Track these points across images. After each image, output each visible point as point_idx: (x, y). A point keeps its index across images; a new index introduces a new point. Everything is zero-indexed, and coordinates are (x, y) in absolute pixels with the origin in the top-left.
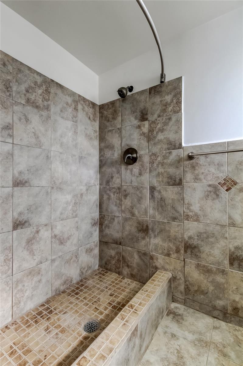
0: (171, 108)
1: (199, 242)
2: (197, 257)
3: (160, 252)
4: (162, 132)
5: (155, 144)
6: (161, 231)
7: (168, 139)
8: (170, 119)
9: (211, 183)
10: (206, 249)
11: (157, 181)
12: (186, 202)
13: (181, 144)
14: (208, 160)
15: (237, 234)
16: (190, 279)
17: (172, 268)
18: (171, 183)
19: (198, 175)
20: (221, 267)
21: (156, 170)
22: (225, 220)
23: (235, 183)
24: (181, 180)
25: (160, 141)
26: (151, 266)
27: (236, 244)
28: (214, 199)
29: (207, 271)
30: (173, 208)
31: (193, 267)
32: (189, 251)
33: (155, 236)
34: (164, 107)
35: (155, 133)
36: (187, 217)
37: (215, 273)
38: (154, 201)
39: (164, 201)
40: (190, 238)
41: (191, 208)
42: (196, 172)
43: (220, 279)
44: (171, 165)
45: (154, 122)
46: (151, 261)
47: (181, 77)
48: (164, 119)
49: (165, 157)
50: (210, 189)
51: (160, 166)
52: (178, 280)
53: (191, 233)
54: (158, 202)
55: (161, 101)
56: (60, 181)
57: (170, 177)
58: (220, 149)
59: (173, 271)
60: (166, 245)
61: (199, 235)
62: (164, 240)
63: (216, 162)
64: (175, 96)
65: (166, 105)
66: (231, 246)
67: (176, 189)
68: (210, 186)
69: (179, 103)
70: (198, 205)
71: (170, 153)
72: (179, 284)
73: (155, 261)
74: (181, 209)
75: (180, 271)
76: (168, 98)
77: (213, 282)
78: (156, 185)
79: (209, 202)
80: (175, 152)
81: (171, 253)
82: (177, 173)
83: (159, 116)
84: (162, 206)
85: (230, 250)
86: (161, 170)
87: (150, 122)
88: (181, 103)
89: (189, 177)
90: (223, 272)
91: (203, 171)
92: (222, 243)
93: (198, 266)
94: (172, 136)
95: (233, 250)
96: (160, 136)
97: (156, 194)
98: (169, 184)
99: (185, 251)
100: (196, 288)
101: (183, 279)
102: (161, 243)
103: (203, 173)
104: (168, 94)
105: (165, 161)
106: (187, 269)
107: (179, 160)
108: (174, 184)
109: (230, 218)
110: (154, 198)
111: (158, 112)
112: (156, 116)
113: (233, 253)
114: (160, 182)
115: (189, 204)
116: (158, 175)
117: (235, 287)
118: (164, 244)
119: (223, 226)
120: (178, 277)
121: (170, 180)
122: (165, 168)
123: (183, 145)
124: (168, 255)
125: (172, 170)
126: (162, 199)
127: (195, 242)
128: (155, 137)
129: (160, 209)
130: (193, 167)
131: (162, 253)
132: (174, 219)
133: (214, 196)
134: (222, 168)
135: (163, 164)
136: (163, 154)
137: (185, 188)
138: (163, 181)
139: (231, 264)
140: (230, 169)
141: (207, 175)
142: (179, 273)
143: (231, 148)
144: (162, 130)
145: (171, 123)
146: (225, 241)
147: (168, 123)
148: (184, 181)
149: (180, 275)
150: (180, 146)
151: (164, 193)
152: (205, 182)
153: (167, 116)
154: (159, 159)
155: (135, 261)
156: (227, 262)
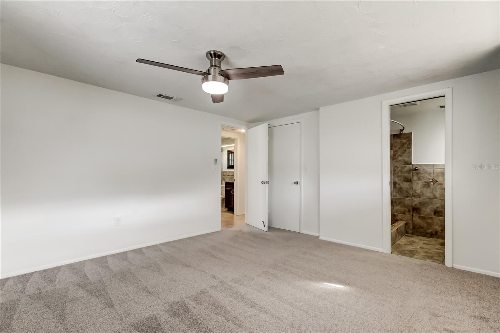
0: (406, 146)
1: (420, 207)
2: (419, 213)
3: (399, 212)
5: (396, 162)
6: (400, 203)
7: (404, 160)
8: (405, 151)
9: (426, 181)
10: (423, 209)
11: (398, 179)
12: (414, 189)
13: (411, 163)
14: (425, 171)
15: (437, 202)
16: (415, 223)
17: (406, 219)
18: (406, 181)
19: (420, 177)
20: (430, 216)
21: (397, 174)
22: (432, 196)
23: (437, 181)
24: (411, 179)
25: (400, 161)
26: (394, 219)
27: (437, 206)
28: (427, 188)
29: (423, 218)
30: (407, 192)
31: (417, 217)
32: (415, 211)
33: (397, 206)
34: (402, 145)
36: (414, 196)
37: (428, 219)
38: (396, 189)
39: (402, 189)
40: (415, 205)
41: (416, 192)
42: (419, 176)
43: (429, 221)
44: (406, 172)
45: (396, 151)
46: (394, 217)
47: (411, 133)
48: (402, 150)
49: (402, 168)
50: (425, 183)
51: (400, 172)
52: (409, 224)
53: (416, 203)
54: (398, 189)
55: (400, 142)
57: (405, 178)
58: (430, 167)
59: (406, 220)
60: (403, 209)
61: (420, 203)
62: (401, 207)
63: (428, 172)
64: (408, 141)
65: (403, 144)
66: (435, 207)
67: (409, 183)
68: (425, 182)
69: (410, 144)
70: (419, 190)
71: (405, 166)
72: (410, 226)
73: (396, 217)
74: (411, 193)
75: (410, 220)
76: (404, 141)
77: (426, 223)
78: (397, 181)
79: (425, 189)
80: (408, 167)
81: (406, 212)
82: (409, 176)
83: (399, 149)
84: (400, 191)
85: (434, 209)
86: (400, 174)
87: (394, 151)
88: (411, 144)
89: (415, 178)
90: (431, 218)
91: (422, 176)
92: (431, 206)
93: (419, 217)
94: (406, 159)
95: (435, 208)
96: (400, 158)
97: (397, 185)
98: (404, 181)
99: (413, 211)
100: (418, 227)
101: (412, 223)
102: (400, 208)
103: (422, 177)
104: (405, 139)
105: (403, 170)
106: (414, 219)
107: (410, 170)
108: (408, 181)
109: (434, 195)
110: (396, 187)
111: (398, 147)
112: (397, 148)
113: (436, 210)
114: (399, 180)
115: (415, 190)
116: (399, 176)
117: (436, 224)
118: (401, 209)
119: (431, 199)
120: (409, 223)
121: (405, 179)
122: (402, 174)
123: (412, 163)
124: (404, 213)
125: (406, 175)
126: (401, 188)
127: (418, 207)
128: (397, 158)
129: (399, 192)
130: (417, 174)
131: (401, 213)
132: (407, 197)
133: (428, 187)
134: (431, 175)
135: (401, 172)
136: (402, 167)
137: (413, 183)
138: (401, 179)
139: (435, 214)
140: (434, 176)
141: (424, 177)
142: (410, 221)
143: (435, 167)
144: (400, 156)
145: (406, 153)
146: (432, 205)
147: (404, 152)
148: (413, 180)
149: (410, 222)
150: (411, 164)
151: (402, 185)
152: (423, 181)
153: (403, 149)
154: (399, 169)
156: (433, 214)
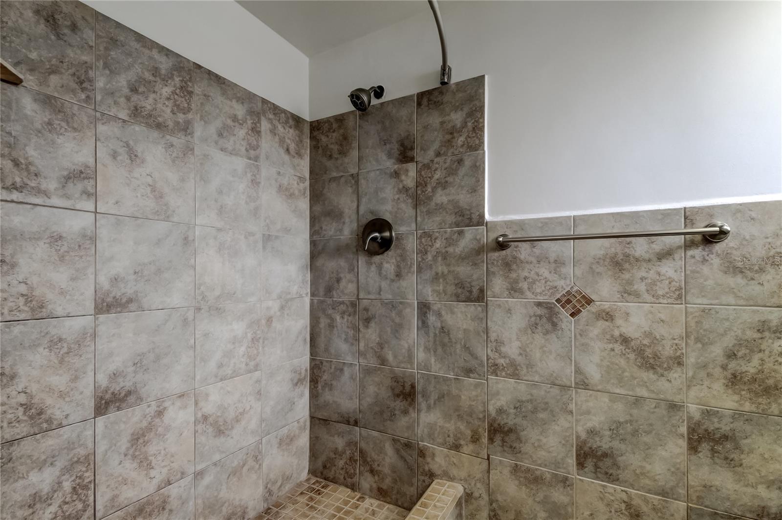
0: (462, 139)
1: (519, 420)
2: (514, 451)
3: (440, 440)
4: (444, 188)
5: (429, 213)
6: (441, 397)
7: (455, 204)
8: (460, 162)
9: (541, 299)
10: (531, 434)
11: (433, 291)
12: (493, 336)
13: (482, 216)
14: (537, 251)
15: (591, 404)
16: (499, 498)
17: (463, 474)
18: (462, 297)
19: (516, 281)
20: (561, 473)
21: (431, 267)
22: (569, 375)
23: (589, 301)
24: (482, 291)
25: (440, 207)
26: (421, 470)
27: (590, 425)
28: (547, 332)
29: (533, 480)
30: (467, 348)
31: (506, 471)
32: (498, 439)
33: (429, 408)
34: (448, 137)
35: (430, 190)
36: (495, 369)
37: (550, 485)
38: (427, 333)
39: (449, 334)
40: (500, 411)
41: (503, 349)
42: (513, 275)
43: (559, 496)
44: (462, 258)
45: (427, 167)
46: (420, 459)
47: (483, 77)
48: (448, 161)
49: (450, 242)
50: (539, 311)
51: (440, 259)
52: (476, 499)
53: (502, 401)
54: (435, 335)
55: (442, 123)
56: (217, 293)
57: (460, 284)
58: (559, 232)
59: (466, 480)
60: (451, 426)
61: (519, 405)
62: (447, 417)
63: (552, 256)
64: (470, 114)
65: (453, 132)
66: (580, 429)
67: (473, 309)
68: (539, 304)
69: (478, 129)
70: (516, 344)
71: (461, 233)
72: (478, 509)
73: (429, 460)
74: (483, 352)
75: (479, 480)
76: (457, 118)
77: (545, 502)
78: (430, 298)
79: (539, 339)
80: (470, 233)
81: (462, 442)
82: (475, 277)
83: (438, 154)
84: (444, 345)
85: (578, 437)
86: (441, 268)
87: (420, 165)
88: (482, 129)
89: (498, 284)
90: (565, 482)
91: (526, 274)
92: (563, 422)
93: (516, 469)
94: (464, 199)
95: (583, 436)
96: (441, 197)
97: (432, 319)
98: (458, 298)
99: (491, 440)
100: (512, 516)
101: (485, 497)
102: (441, 422)
103: (525, 278)
104: (456, 109)
105: (450, 250)
106: (494, 475)
107: (480, 250)
108: (468, 300)
109: (578, 371)
110: (427, 327)
111: (436, 146)
112: (431, 153)
113: (585, 442)
114: (438, 293)
115: (499, 342)
116: (436, 278)
117: (587, 513)
118: (447, 425)
119: (564, 388)
120: (476, 494)
121: (460, 291)
122: (449, 265)
123: (487, 217)
124: (456, 447)
125: (464, 270)
126: (444, 330)
127: (510, 421)
128: (430, 198)
129: (440, 350)
130: (507, 265)
131: (443, 444)
132: (469, 372)
133: (548, 326)
134: (564, 270)
135: (445, 256)
136: (447, 235)
137: (491, 308)
138: (445, 292)
139: (581, 465)
140: (578, 272)
141: (534, 282)
142: (479, 485)
143: (582, 230)
144: (443, 185)
145: (462, 171)
146: (569, 417)
147: (457, 170)
148: (489, 293)
149: (480, 490)
150: (481, 221)
151: (449, 319)
152: (530, 298)
153: (453, 154)
154: (438, 244)
155: (388, 460)
156: (572, 461)
